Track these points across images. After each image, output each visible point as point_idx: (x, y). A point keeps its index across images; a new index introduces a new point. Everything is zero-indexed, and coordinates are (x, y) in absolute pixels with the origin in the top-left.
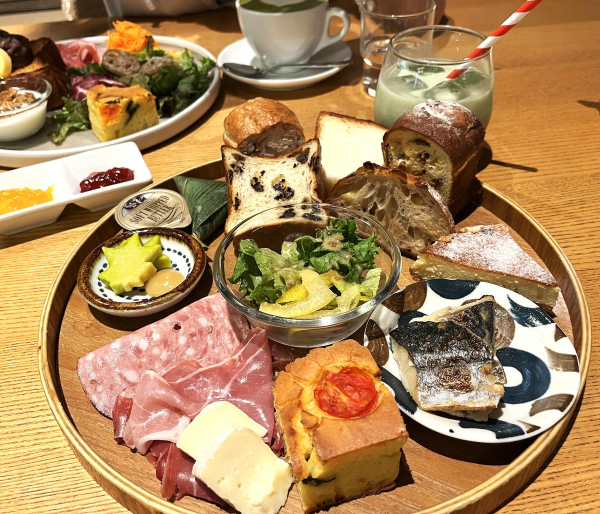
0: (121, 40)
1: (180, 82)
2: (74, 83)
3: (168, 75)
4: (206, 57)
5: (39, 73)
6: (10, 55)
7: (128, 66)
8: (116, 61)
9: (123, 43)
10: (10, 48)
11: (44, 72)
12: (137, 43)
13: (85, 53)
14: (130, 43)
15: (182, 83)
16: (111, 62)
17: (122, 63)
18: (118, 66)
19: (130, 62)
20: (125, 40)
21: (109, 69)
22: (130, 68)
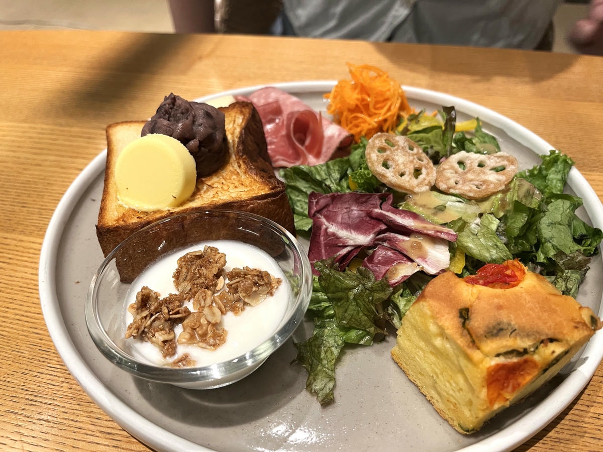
6: (192, 153)
7: (417, 172)
8: (393, 160)
10: (192, 137)
15: (551, 225)
16: (386, 165)
17: (405, 165)
18: (402, 174)
22: (421, 177)
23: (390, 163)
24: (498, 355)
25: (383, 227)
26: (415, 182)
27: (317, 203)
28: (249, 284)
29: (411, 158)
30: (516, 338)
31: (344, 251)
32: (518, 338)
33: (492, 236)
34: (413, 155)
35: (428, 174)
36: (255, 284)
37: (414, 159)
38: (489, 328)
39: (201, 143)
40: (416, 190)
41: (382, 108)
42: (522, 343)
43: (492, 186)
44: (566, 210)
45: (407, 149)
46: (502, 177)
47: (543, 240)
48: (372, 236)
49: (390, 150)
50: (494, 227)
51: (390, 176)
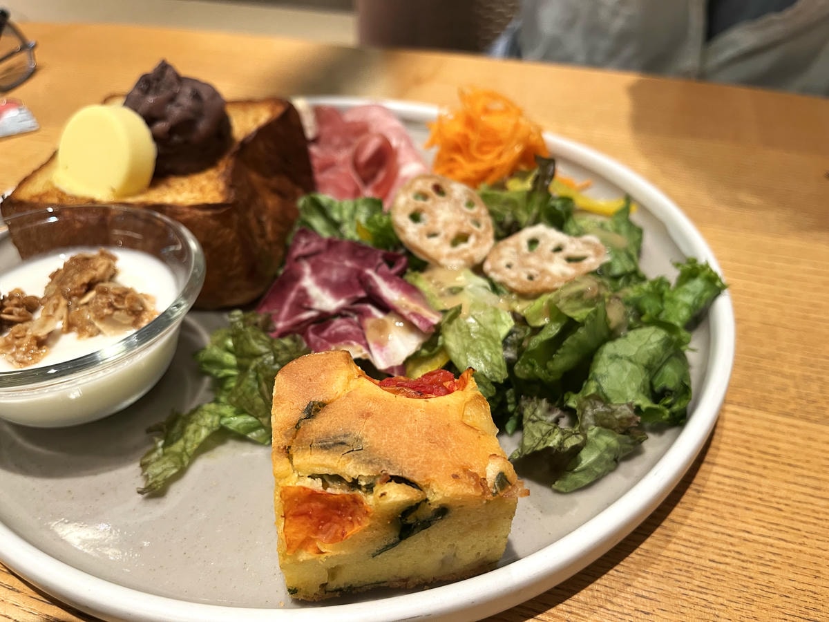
0: (466, 137)
1: (609, 348)
2: (299, 250)
3: (581, 331)
4: (702, 261)
5: (200, 213)
6: (156, 138)
7: (461, 238)
8: (431, 213)
9: (467, 145)
10: (163, 118)
11: (214, 217)
12: (500, 155)
13: (372, 146)
14: (485, 148)
15: (614, 357)
16: (415, 217)
17: (446, 224)
18: (433, 235)
19: (468, 226)
20: (474, 137)
21: (402, 237)
22: (463, 246)
23: (424, 216)
24: (313, 477)
25: (362, 294)
26: (447, 249)
27: (307, 245)
28: (102, 303)
29: (462, 217)
30: (349, 459)
31: (306, 315)
32: (352, 461)
33: (483, 338)
34: (467, 214)
35: (475, 246)
36: (110, 305)
37: (465, 220)
38: (327, 436)
39: (173, 130)
40: (443, 261)
41: (487, 153)
42: (351, 468)
43: (548, 279)
44: (651, 344)
45: (463, 206)
46: (570, 270)
47: (590, 376)
48: (342, 302)
49: (434, 200)
50: (503, 331)
51: (411, 233)
